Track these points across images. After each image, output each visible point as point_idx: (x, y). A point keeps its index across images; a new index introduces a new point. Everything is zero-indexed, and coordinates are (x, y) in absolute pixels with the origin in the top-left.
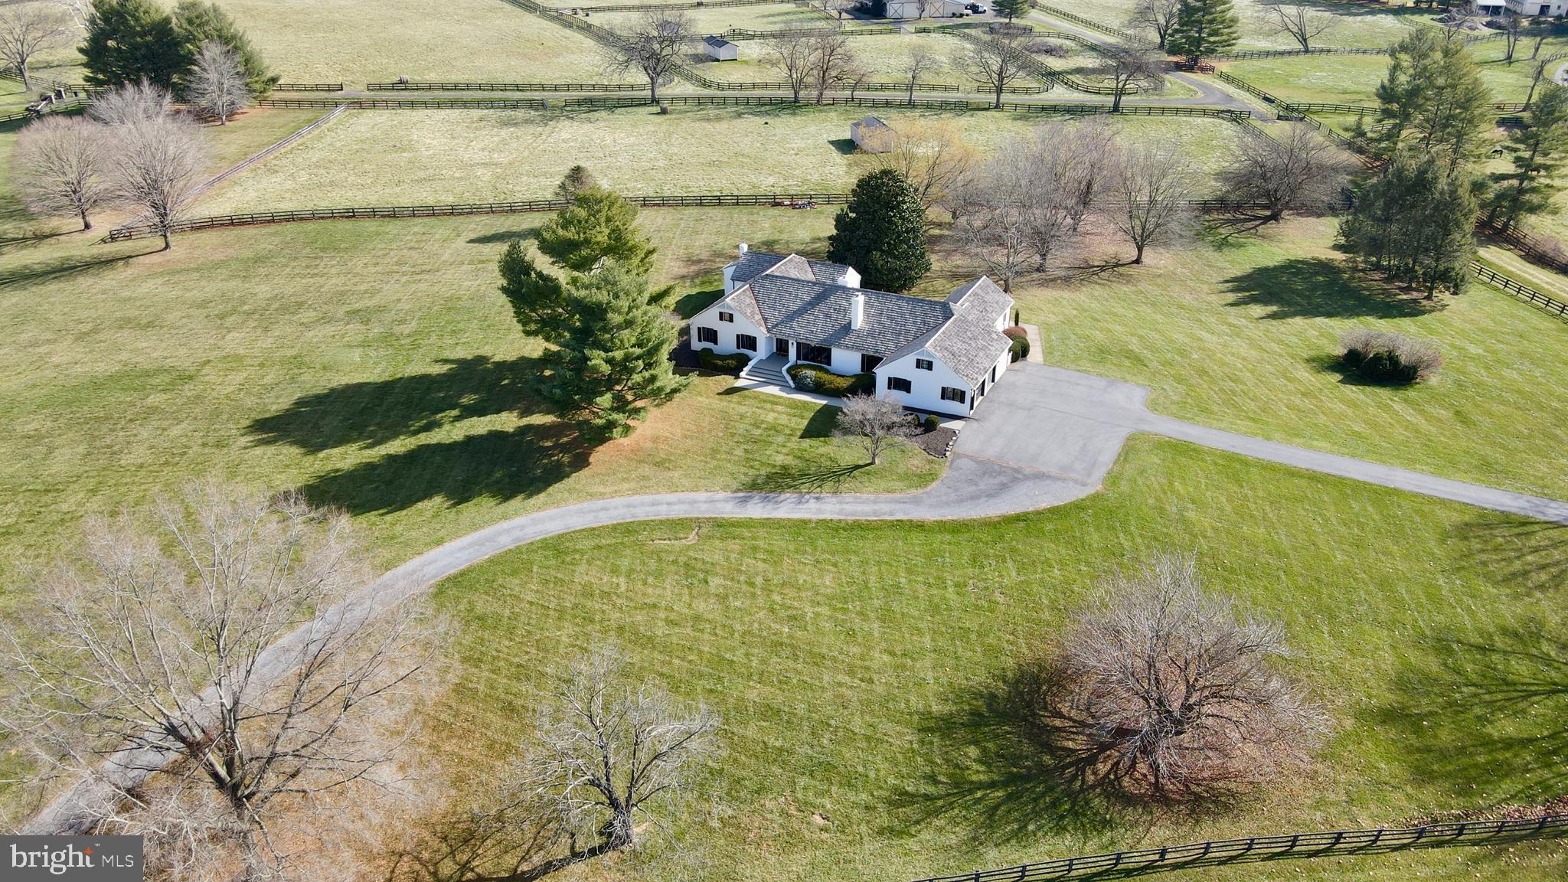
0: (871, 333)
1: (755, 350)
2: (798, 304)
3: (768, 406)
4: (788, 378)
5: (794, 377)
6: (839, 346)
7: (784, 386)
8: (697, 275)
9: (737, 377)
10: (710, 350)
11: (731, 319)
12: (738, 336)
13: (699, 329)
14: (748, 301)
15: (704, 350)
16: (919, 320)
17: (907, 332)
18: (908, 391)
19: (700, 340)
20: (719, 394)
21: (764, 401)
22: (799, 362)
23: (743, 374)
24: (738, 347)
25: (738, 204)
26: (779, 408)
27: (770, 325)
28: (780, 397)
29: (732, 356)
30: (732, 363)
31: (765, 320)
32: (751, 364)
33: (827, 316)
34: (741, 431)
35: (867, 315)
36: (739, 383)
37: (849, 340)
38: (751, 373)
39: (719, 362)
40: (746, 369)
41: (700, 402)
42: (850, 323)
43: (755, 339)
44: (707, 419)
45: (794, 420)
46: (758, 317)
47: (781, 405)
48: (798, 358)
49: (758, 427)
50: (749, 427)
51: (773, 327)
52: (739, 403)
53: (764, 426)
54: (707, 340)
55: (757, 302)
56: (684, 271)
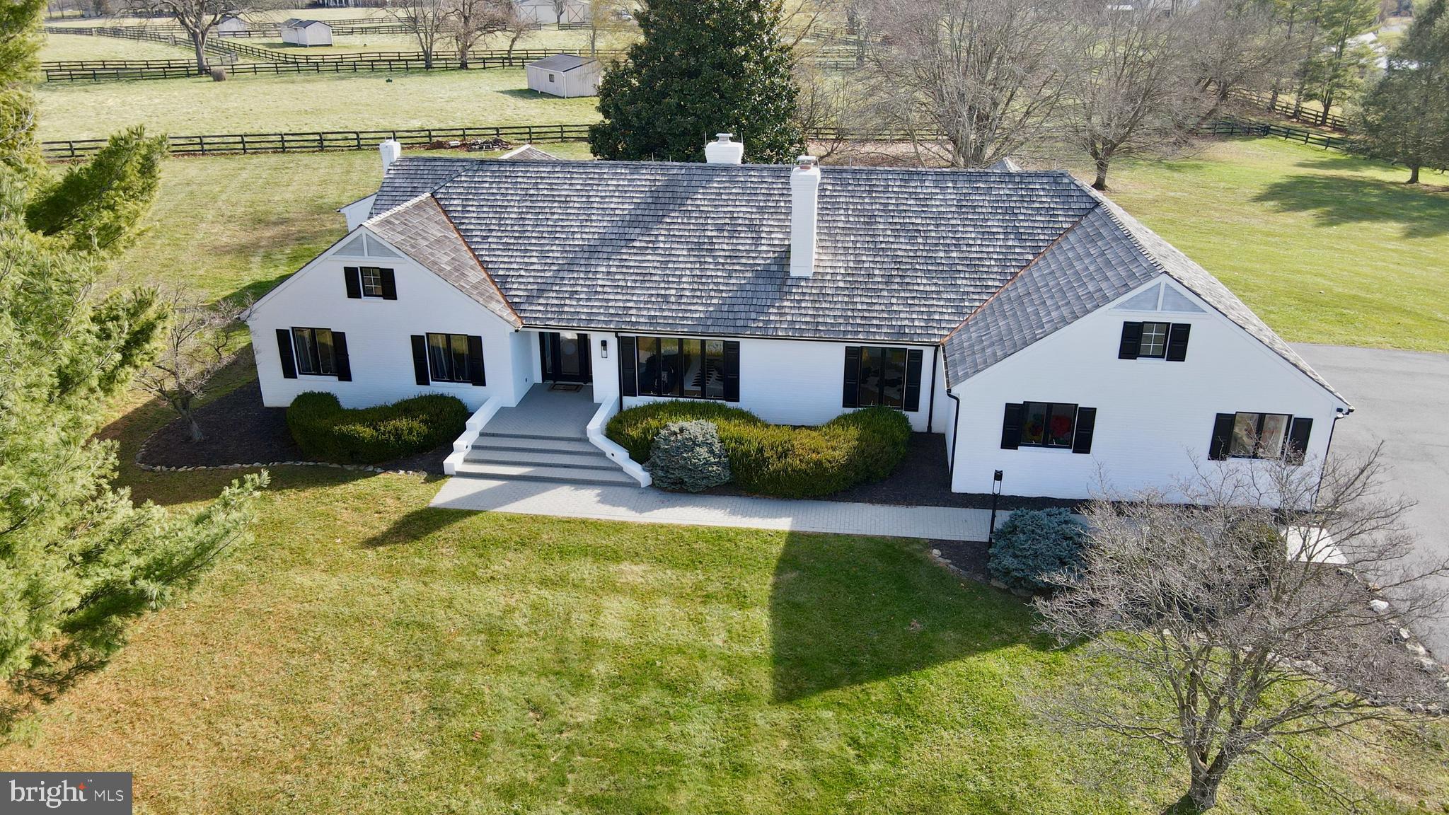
0: (859, 282)
1: (479, 379)
2: (598, 226)
3: (585, 569)
4: (619, 455)
5: (640, 452)
6: (767, 334)
7: (614, 485)
8: (281, 242)
9: (437, 473)
10: (328, 400)
11: (385, 285)
12: (417, 342)
13: (282, 335)
14: (436, 232)
15: (305, 400)
16: (995, 225)
17: (974, 265)
18: (1083, 445)
19: (289, 372)
20: (373, 542)
21: (563, 553)
22: (632, 402)
23: (454, 462)
24: (422, 379)
25: (359, 147)
26: (632, 572)
27: (518, 293)
28: (619, 527)
29: (406, 408)
30: (411, 427)
31: (501, 283)
32: (476, 424)
33: (701, 249)
34: (510, 719)
35: (828, 232)
36: (447, 494)
37: (794, 309)
38: (481, 451)
39: (366, 432)
40: (463, 444)
41: (303, 595)
42: (784, 258)
43: (475, 343)
44: (340, 672)
45: (714, 615)
46: (476, 275)
47: (635, 556)
48: (627, 388)
49: (581, 682)
50: (542, 688)
51: (530, 298)
52: (468, 576)
53: (601, 669)
54: (315, 368)
55: (465, 235)
56: (244, 238)
